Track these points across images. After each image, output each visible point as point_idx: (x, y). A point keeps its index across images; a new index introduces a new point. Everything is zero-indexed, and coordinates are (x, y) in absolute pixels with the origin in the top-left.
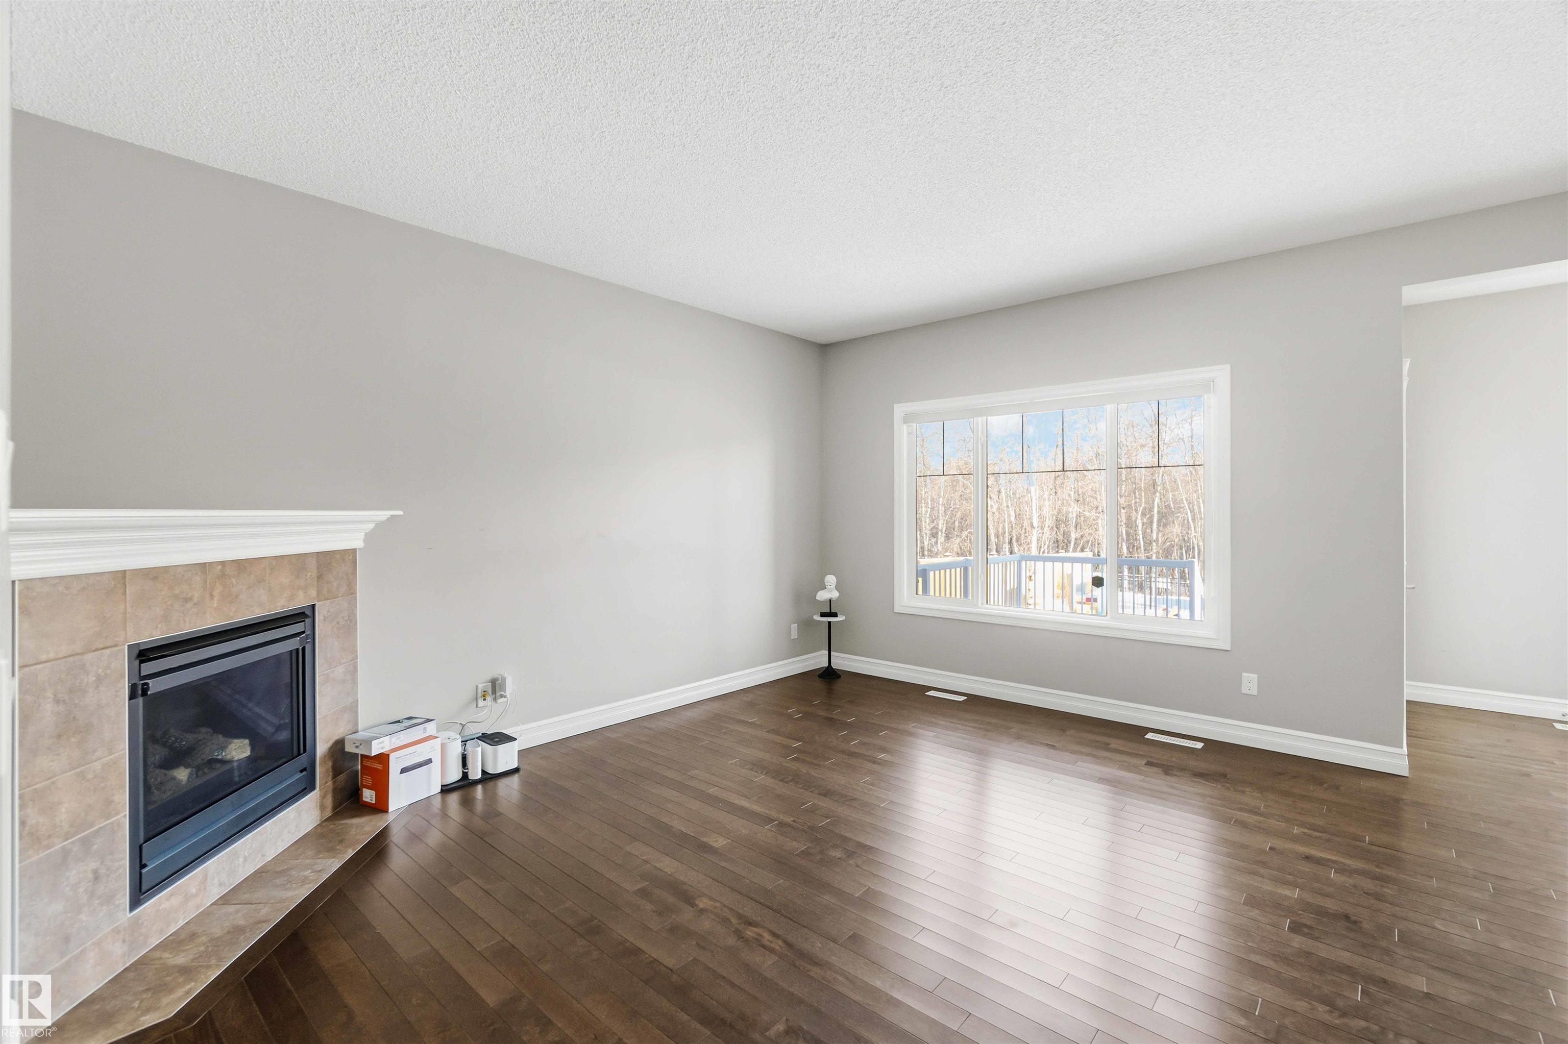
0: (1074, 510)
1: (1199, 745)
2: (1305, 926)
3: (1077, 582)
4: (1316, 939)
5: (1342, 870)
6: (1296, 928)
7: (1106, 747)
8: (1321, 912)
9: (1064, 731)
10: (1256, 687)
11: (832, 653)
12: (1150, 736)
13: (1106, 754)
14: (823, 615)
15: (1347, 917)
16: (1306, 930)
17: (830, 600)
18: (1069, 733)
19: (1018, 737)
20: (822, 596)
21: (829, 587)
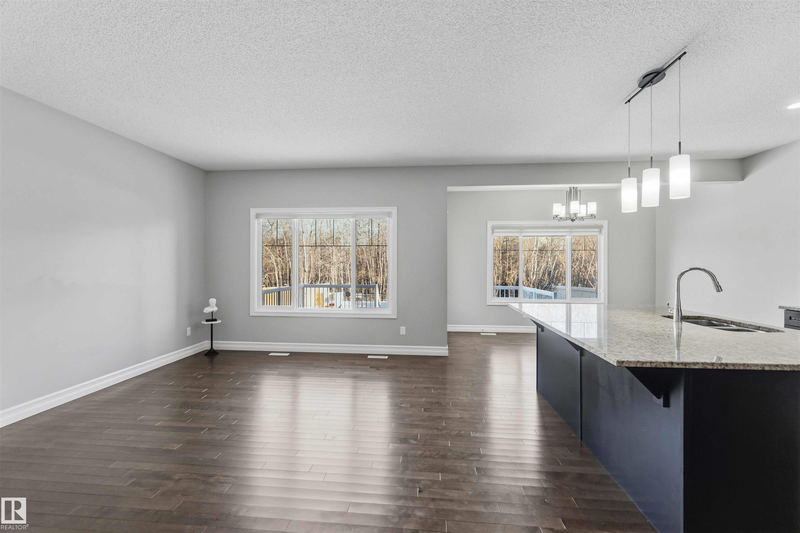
0: (320, 262)
1: (387, 357)
2: (428, 408)
3: (325, 297)
4: (431, 411)
5: (435, 389)
6: (425, 410)
7: (353, 364)
8: (431, 403)
9: (336, 361)
10: (405, 332)
11: (213, 342)
12: (369, 357)
13: (355, 367)
14: (207, 321)
15: (438, 403)
16: (428, 410)
17: (212, 312)
18: (338, 361)
19: (318, 367)
20: (207, 310)
21: (212, 305)
